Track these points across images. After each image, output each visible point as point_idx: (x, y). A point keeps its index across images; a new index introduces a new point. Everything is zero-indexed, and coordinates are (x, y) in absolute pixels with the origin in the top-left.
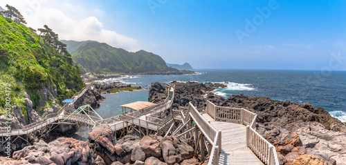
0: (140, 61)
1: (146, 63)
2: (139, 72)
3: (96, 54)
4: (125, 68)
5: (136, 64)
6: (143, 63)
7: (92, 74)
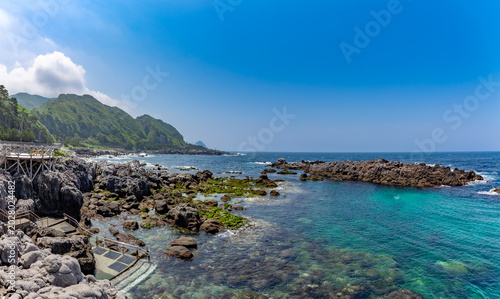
0: (147, 131)
1: (158, 134)
2: (149, 149)
3: (75, 111)
4: (124, 141)
5: (142, 136)
6: (152, 133)
7: (66, 146)
